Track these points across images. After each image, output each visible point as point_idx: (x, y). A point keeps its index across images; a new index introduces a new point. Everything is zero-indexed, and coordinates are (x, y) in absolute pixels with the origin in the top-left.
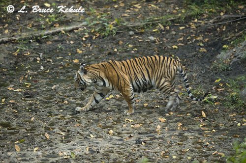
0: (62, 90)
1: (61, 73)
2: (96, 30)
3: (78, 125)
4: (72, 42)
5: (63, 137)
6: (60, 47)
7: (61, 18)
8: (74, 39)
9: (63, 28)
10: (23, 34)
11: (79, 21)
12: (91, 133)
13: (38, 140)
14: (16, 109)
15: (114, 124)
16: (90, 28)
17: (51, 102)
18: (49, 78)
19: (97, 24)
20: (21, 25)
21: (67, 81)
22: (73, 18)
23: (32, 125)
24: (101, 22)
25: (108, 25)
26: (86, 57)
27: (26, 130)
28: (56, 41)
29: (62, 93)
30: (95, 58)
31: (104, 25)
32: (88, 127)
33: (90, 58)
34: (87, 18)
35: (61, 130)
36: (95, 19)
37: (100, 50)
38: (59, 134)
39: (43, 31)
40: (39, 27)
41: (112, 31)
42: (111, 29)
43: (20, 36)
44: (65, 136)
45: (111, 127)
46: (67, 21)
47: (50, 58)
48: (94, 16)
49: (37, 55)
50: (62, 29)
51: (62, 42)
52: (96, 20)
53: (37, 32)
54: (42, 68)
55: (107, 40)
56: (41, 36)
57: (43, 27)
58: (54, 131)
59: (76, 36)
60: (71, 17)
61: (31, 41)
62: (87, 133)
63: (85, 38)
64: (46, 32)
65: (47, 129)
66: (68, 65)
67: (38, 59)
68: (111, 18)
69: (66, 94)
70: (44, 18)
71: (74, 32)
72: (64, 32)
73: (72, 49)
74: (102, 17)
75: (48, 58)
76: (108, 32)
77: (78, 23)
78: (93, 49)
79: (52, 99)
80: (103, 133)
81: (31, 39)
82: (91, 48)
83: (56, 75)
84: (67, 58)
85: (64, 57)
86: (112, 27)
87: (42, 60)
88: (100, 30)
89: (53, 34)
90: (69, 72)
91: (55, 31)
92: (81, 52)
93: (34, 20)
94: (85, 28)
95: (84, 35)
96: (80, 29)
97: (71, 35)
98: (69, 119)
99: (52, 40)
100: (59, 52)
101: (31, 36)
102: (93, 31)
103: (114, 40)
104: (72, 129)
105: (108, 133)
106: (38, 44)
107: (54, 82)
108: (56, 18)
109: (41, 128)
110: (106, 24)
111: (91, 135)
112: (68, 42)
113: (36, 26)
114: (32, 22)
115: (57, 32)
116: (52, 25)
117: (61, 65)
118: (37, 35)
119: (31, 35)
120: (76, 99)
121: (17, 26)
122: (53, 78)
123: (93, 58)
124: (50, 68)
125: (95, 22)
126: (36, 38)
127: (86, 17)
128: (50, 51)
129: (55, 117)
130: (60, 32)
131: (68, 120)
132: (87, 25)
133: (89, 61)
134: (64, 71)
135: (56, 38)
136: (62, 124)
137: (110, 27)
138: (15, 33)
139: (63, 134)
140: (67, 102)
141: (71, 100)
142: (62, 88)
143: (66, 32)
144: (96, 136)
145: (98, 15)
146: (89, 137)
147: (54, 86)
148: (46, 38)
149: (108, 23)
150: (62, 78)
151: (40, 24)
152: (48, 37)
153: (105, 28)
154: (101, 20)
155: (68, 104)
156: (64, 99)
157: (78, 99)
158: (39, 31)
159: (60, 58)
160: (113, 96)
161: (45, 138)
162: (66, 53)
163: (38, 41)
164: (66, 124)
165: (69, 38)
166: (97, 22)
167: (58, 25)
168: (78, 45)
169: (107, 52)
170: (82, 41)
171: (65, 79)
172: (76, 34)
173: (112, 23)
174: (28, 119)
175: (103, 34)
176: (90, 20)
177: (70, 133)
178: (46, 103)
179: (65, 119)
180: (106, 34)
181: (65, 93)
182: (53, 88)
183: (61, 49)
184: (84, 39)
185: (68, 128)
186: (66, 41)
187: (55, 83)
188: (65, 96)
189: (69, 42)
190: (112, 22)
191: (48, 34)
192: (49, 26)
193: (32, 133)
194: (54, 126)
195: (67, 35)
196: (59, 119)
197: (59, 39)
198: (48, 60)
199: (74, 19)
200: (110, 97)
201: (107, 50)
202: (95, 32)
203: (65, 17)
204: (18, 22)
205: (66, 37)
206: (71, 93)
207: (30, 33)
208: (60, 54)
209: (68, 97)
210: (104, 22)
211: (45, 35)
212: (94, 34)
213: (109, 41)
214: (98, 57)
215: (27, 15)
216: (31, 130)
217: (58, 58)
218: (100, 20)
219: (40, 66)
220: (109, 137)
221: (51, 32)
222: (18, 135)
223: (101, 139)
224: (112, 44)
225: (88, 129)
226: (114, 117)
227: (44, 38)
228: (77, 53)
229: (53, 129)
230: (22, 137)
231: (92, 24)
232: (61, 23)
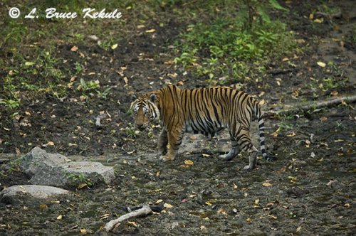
0: (342, 187)
1: (341, 163)
6: (339, 125)
7: (341, 83)
9: (345, 98)
10: (286, 106)
14: (275, 214)
17: (326, 205)
18: (324, 170)
20: (284, 93)
21: (349, 175)
28: (333, 116)
29: (342, 191)
39: (315, 102)
40: (309, 96)
43: (282, 108)
46: (350, 87)
47: (324, 141)
49: (306, 137)
50: (342, 99)
51: (342, 117)
53: (306, 103)
54: (313, 155)
56: (312, 109)
57: (315, 95)
60: (355, 82)
61: (298, 116)
64: (319, 104)
66: (351, 151)
67: (308, 142)
69: (348, 194)
70: (316, 83)
72: (345, 103)
75: (322, 141)
79: (327, 200)
81: (298, 113)
83: (333, 166)
84: (349, 141)
85: (345, 140)
87: (314, 144)
89: (329, 106)
90: (352, 161)
91: (333, 101)
93: (302, 85)
97: (355, 108)
98: (351, 229)
99: (328, 115)
100: (338, 132)
101: (298, 109)
106: (307, 121)
107: (330, 175)
108: (334, 83)
112: (350, 118)
113: (304, 94)
114: (300, 89)
115: (334, 103)
116: (328, 94)
117: (341, 151)
118: (306, 107)
119: (298, 107)
121: (277, 95)
122: (329, 169)
124: (324, 155)
126: (305, 112)
128: (325, 131)
129: (332, 226)
130: (339, 103)
131: (350, 231)
134: (345, 160)
135: (334, 112)
136: (341, 235)
138: (275, 105)
140: (348, 205)
141: (355, 202)
142: (342, 184)
143: (348, 104)
147: (331, 182)
148: (319, 112)
150: (342, 169)
151: (311, 91)
152: (321, 111)
155: (350, 208)
156: (345, 200)
158: (309, 102)
159: (339, 140)
162: (347, 134)
163: (307, 116)
165: (352, 112)
167: (337, 93)
171: (346, 171)
174: (292, 229)
178: (319, 205)
179: (345, 229)
181: (347, 192)
182: (328, 184)
183: (341, 128)
186: (348, 116)
187: (332, 178)
188: (346, 196)
189: (353, 117)
191: (322, 107)
192: (323, 94)
195: (350, 108)
196: (337, 229)
197: (338, 114)
198: (322, 144)
203: (347, 82)
204: (278, 89)
205: (347, 111)
207: (296, 105)
208: (339, 136)
209: (351, 197)
211: (317, 108)
215: (292, 79)
217: (336, 141)
219: (310, 152)
221: (326, 103)
227: (315, 113)
232: (342, 91)
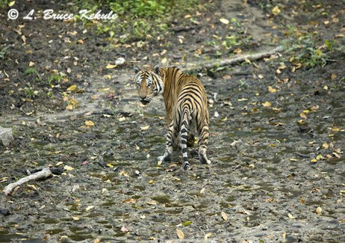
0: (246, 147)
1: (245, 122)
2: (297, 58)
3: (270, 199)
4: (261, 76)
5: (248, 218)
6: (243, 83)
7: (244, 40)
8: (264, 72)
9: (248, 56)
10: (189, 64)
11: (271, 45)
12: (290, 212)
13: (210, 222)
14: (178, 175)
15: (323, 199)
16: (288, 55)
17: (230, 166)
18: (228, 130)
19: (299, 49)
20: (186, 51)
21: (254, 134)
22: (262, 40)
23: (202, 199)
24: (304, 46)
25: (315, 51)
26: (282, 98)
27: (194, 207)
28: (237, 75)
29: (247, 152)
30: (296, 100)
31: (309, 51)
32: (285, 203)
33: (288, 100)
34: (284, 41)
35: (245, 207)
36: (295, 41)
37: (303, 88)
38: (242, 213)
39: (218, 60)
40: (212, 54)
41: (320, 60)
42: (319, 57)
43: (185, 67)
44: (250, 217)
45: (319, 203)
46: (253, 44)
47: (228, 100)
48: (293, 37)
49: (210, 96)
50: (246, 57)
51: (246, 75)
52: (297, 43)
53: (209, 61)
54: (216, 115)
55: (313, 73)
56: (215, 67)
57: (218, 53)
58: (234, 208)
59: (267, 67)
60: (259, 40)
61: (201, 74)
62: (284, 211)
63: (280, 70)
64: (223, 62)
65: (223, 205)
66: (255, 110)
67: (211, 101)
68: (320, 40)
69: (253, 154)
70: (219, 41)
71: (264, 61)
72: (248, 61)
73: (260, 87)
74: (306, 39)
75: (225, 100)
76: (315, 61)
77: (269, 48)
78: (292, 86)
79: (231, 161)
80: (307, 211)
81: (201, 71)
82: (289, 85)
83: (237, 125)
84: (253, 100)
85: (249, 99)
86: (321, 54)
87: (217, 103)
88: (303, 57)
89: (233, 64)
90: (256, 121)
91: (236, 59)
92: (274, 90)
93: (205, 43)
94: (281, 55)
95: (279, 65)
96: (273, 57)
97: (259, 66)
98: (256, 190)
99: (231, 73)
100: (242, 91)
101: (201, 68)
102: (291, 60)
103: (324, 73)
104: (261, 205)
105: (315, 212)
106: (210, 79)
107: (234, 135)
108: (237, 41)
109: (215, 204)
110: (311, 49)
111: (289, 215)
112: (254, 76)
113: (207, 52)
114: (202, 47)
115: (238, 61)
116: (231, 52)
117: (245, 111)
118: (209, 65)
119: (201, 65)
120: (266, 161)
121: (179, 53)
122: (233, 129)
123: (292, 100)
124: (228, 115)
125: (296, 46)
126: (208, 71)
127: (282, 39)
128: (229, 90)
129: (236, 188)
130: (243, 61)
131: (254, 193)
132: (283, 51)
133: (286, 105)
134: (250, 120)
135: (237, 70)
136: (246, 198)
137: (318, 53)
138: (178, 63)
139: (248, 213)
140: (253, 165)
141: (260, 162)
142: (247, 144)
143: (252, 62)
144: (296, 216)
145: (299, 36)
146: (286, 218)
147: (235, 142)
148: (222, 70)
149: (314, 48)
150: (246, 129)
151: (214, 49)
152: (225, 69)
153: (310, 55)
154: (304, 43)
155: (255, 168)
156: (250, 161)
157: (270, 160)
158: (213, 60)
159: (243, 99)
160: (321, 157)
161: (221, 220)
162: (251, 93)
163: (211, 75)
164: (252, 199)
165: (256, 70)
166: (299, 46)
167: (241, 51)
168: (270, 81)
169: (313, 91)
170: (276, 74)
171: (250, 131)
172: (266, 64)
173: (320, 47)
174: (195, 191)
175: (307, 64)
176: (288, 43)
177: (258, 211)
178: (223, 166)
179: (250, 191)
180: (312, 64)
181: (251, 152)
182: (232, 144)
183: (245, 87)
184: (278, 71)
185: (255, 204)
186: (251, 74)
187: (236, 138)
188: (251, 157)
189: (257, 76)
190: (320, 45)
191: (225, 65)
192: (226, 52)
193: (202, 211)
194: (234, 202)
195: (254, 66)
196: (242, 191)
197: (242, 72)
198: (226, 103)
199: (264, 42)
200: (318, 158)
201: (314, 87)
202: (295, 60)
203: (251, 39)
204: (181, 47)
205: (251, 69)
206: (260, 152)
207: (199, 63)
208: (243, 95)
209: (255, 157)
210: (309, 45)
211: (220, 66)
212: (293, 63)
213: (316, 75)
214: (299, 99)
215: (195, 36)
216: (200, 207)
217: (239, 100)
218: (302, 42)
219: (213, 112)
220: (315, 218)
221: (229, 61)
222: (181, 214)
223: (304, 221)
224: (320, 79)
225: (284, 206)
226: (324, 188)
227: (219, 71)
228: (268, 92)
229: (233, 205)
230: (187, 218)
231: (291, 49)
232: (245, 48)
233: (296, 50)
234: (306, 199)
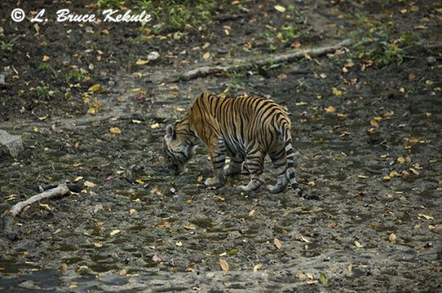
0: (305, 161)
1: (304, 131)
2: (368, 54)
3: (333, 224)
4: (323, 76)
5: (307, 247)
6: (301, 84)
7: (304, 32)
8: (328, 70)
9: (309, 50)
10: (236, 60)
11: (336, 38)
12: (357, 239)
13: (261, 250)
14: (223, 195)
15: (398, 224)
16: (356, 50)
19: (370, 43)
20: (233, 45)
21: (314, 146)
22: (325, 32)
23: (251, 223)
24: (376, 39)
25: (389, 45)
26: (349, 102)
27: (240, 232)
28: (294, 73)
29: (305, 166)
30: (365, 105)
31: (382, 45)
32: (351, 229)
33: (356, 105)
34: (351, 33)
35: (302, 232)
36: (365, 33)
37: (375, 90)
38: (299, 240)
39: (272, 55)
40: (265, 49)
41: (395, 56)
42: (394, 53)
43: (231, 63)
44: (309, 245)
45: (393, 229)
46: (315, 37)
47: (284, 104)
48: (363, 28)
50: (305, 52)
51: (305, 74)
52: (368, 36)
53: (260, 57)
55: (387, 72)
56: (268, 64)
57: (272, 47)
58: (289, 234)
59: (331, 64)
60: (322, 31)
61: (251, 73)
62: (350, 238)
63: (347, 68)
64: (277, 58)
65: (277, 230)
66: (316, 116)
68: (395, 32)
69: (313, 169)
70: (273, 32)
71: (327, 57)
72: (309, 57)
73: (323, 88)
74: (378, 30)
76: (389, 57)
77: (334, 41)
78: (361, 88)
80: (379, 239)
81: (250, 69)
82: (357, 86)
83: (295, 135)
84: (314, 104)
85: (309, 103)
86: (397, 49)
88: (374, 53)
89: (290, 61)
90: (317, 129)
91: (294, 55)
92: (340, 93)
93: (256, 35)
94: (348, 50)
95: (346, 62)
96: (339, 52)
97: (322, 63)
98: (316, 213)
99: (288, 71)
100: (301, 93)
101: (251, 64)
102: (361, 55)
103: (399, 72)
104: (322, 231)
105: (387, 240)
106: (262, 79)
108: (295, 32)
109: (267, 230)
110: (385, 43)
111: (356, 242)
112: (316, 75)
113: (259, 46)
114: (253, 39)
115: (296, 57)
116: (288, 45)
117: (303, 117)
118: (261, 61)
119: (251, 62)
120: (329, 178)
121: (225, 47)
123: (361, 105)
125: (366, 40)
126: (259, 68)
127: (349, 31)
128: (285, 91)
129: (292, 210)
130: (302, 57)
131: (314, 216)
132: (351, 45)
133: (353, 110)
134: (309, 128)
135: (296, 68)
136: (304, 222)
137: (393, 48)
138: (222, 59)
139: (307, 240)
140: (313, 183)
141: (321, 179)
142: (305, 157)
143: (312, 57)
144: (365, 244)
145: (370, 27)
146: (353, 247)
148: (276, 68)
149: (389, 42)
150: (305, 139)
151: (267, 42)
152: (280, 67)
153: (384, 50)
154: (376, 36)
155: (315, 187)
156: (309, 177)
157: (333, 177)
158: (265, 56)
159: (302, 103)
160: (396, 173)
161: (274, 248)
162: (312, 96)
163: (263, 73)
164: (312, 223)
165: (318, 68)
166: (370, 40)
167: (299, 45)
168: (334, 81)
169: (387, 94)
170: (342, 73)
171: (310, 141)
172: (330, 60)
173: (396, 41)
174: (243, 214)
175: (380, 61)
176: (356, 36)
177: (319, 238)
179: (309, 214)
180: (386, 62)
181: (311, 167)
183: (304, 88)
184: (345, 70)
185: (315, 229)
186: (313, 73)
188: (311, 172)
189: (319, 75)
190: (396, 39)
191: (280, 61)
192: (282, 46)
193: (251, 237)
194: (290, 227)
195: (315, 63)
196: (299, 213)
197: (301, 70)
199: (327, 34)
200: (392, 174)
201: (387, 90)
202: (365, 57)
203: (312, 30)
204: (227, 39)
205: (312, 67)
206: (322, 167)
207: (249, 59)
208: (302, 97)
209: (315, 173)
210: (381, 39)
211: (274, 63)
212: (363, 60)
213: (390, 75)
214: (370, 103)
215: (244, 27)
216: (249, 232)
217: (298, 104)
218: (374, 35)
220: (388, 247)
221: (286, 56)
222: (225, 241)
223: (374, 251)
224: (396, 79)
225: (351, 232)
226: (399, 211)
227: (273, 69)
228: (332, 95)
229: (289, 231)
230: (233, 245)
231: (360, 43)
232: (305, 41)
233: (366, 45)
234: (377, 224)
